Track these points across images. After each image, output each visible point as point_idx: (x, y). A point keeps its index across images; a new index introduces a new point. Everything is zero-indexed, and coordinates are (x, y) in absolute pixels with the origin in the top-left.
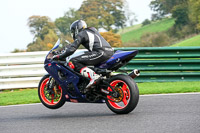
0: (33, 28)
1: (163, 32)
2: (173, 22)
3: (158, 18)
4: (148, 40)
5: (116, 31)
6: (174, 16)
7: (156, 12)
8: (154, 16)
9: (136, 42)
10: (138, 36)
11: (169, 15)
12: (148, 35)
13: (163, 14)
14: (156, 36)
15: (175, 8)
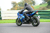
0: (12, 4)
1: (45, 7)
2: (47, 4)
3: (44, 3)
4: (41, 9)
5: (33, 6)
6: (48, 3)
7: (43, 2)
8: (43, 3)
9: (38, 9)
10: (38, 8)
11: (46, 3)
12: (41, 7)
13: (45, 2)
14: (43, 8)
15: (48, 1)
